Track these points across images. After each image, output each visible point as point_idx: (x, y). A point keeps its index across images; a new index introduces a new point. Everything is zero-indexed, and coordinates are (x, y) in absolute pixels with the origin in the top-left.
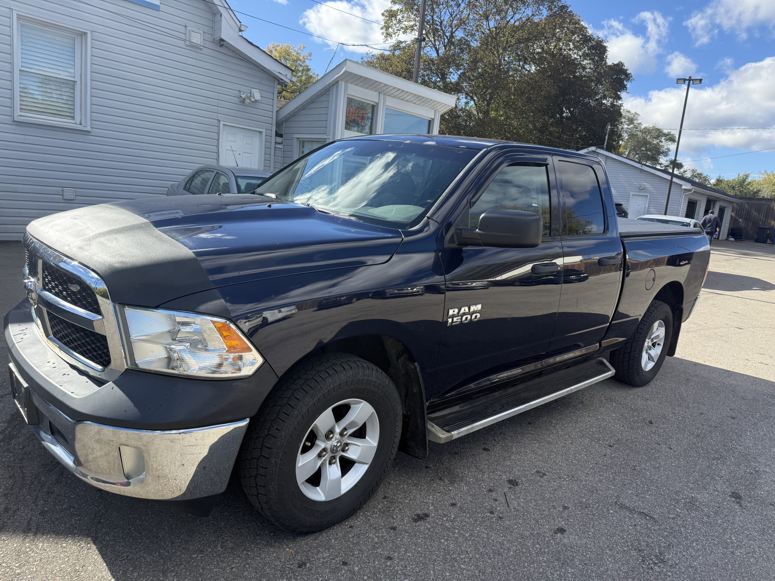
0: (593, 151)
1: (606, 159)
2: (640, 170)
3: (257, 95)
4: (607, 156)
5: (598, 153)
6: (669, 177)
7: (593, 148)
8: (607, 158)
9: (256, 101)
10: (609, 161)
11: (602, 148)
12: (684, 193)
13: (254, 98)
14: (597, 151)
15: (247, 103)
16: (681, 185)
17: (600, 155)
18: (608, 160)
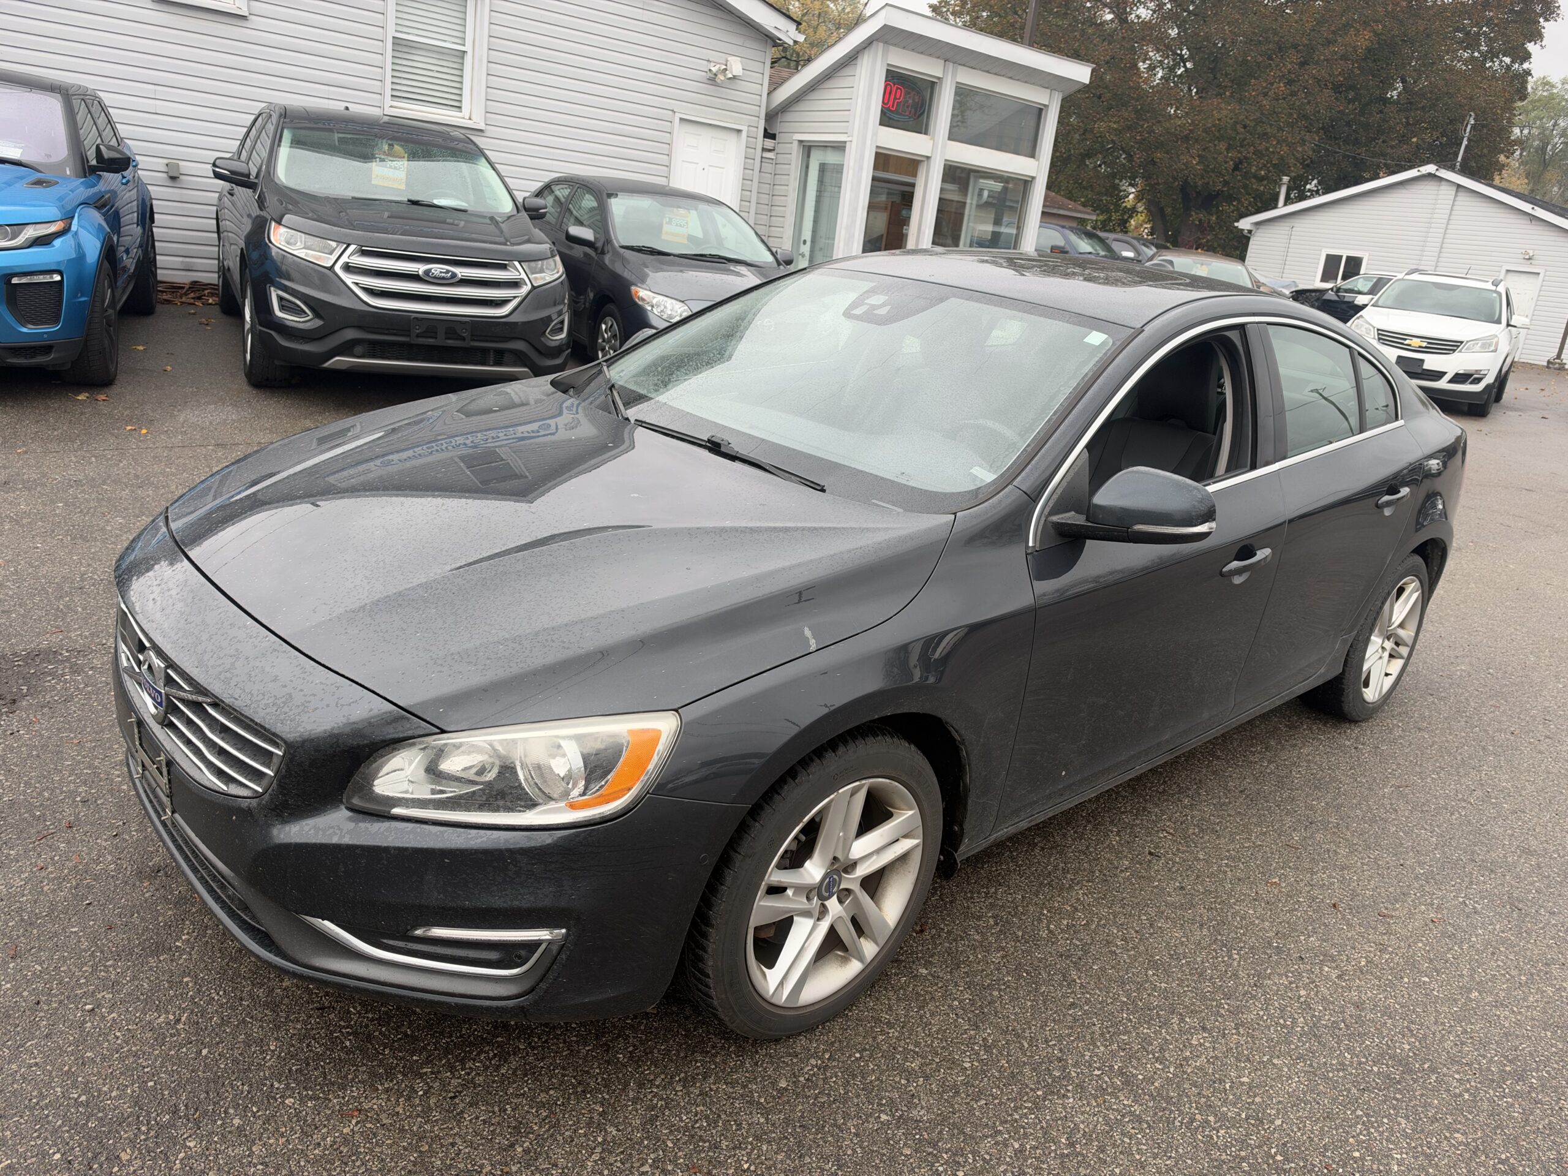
0: (1430, 176)
2: (1528, 218)
3: (736, 67)
4: (1459, 186)
5: (1441, 179)
7: (1431, 168)
8: (1460, 189)
9: (734, 77)
13: (731, 72)
14: (1438, 174)
15: (719, 81)
17: (1443, 183)
18: (1459, 194)
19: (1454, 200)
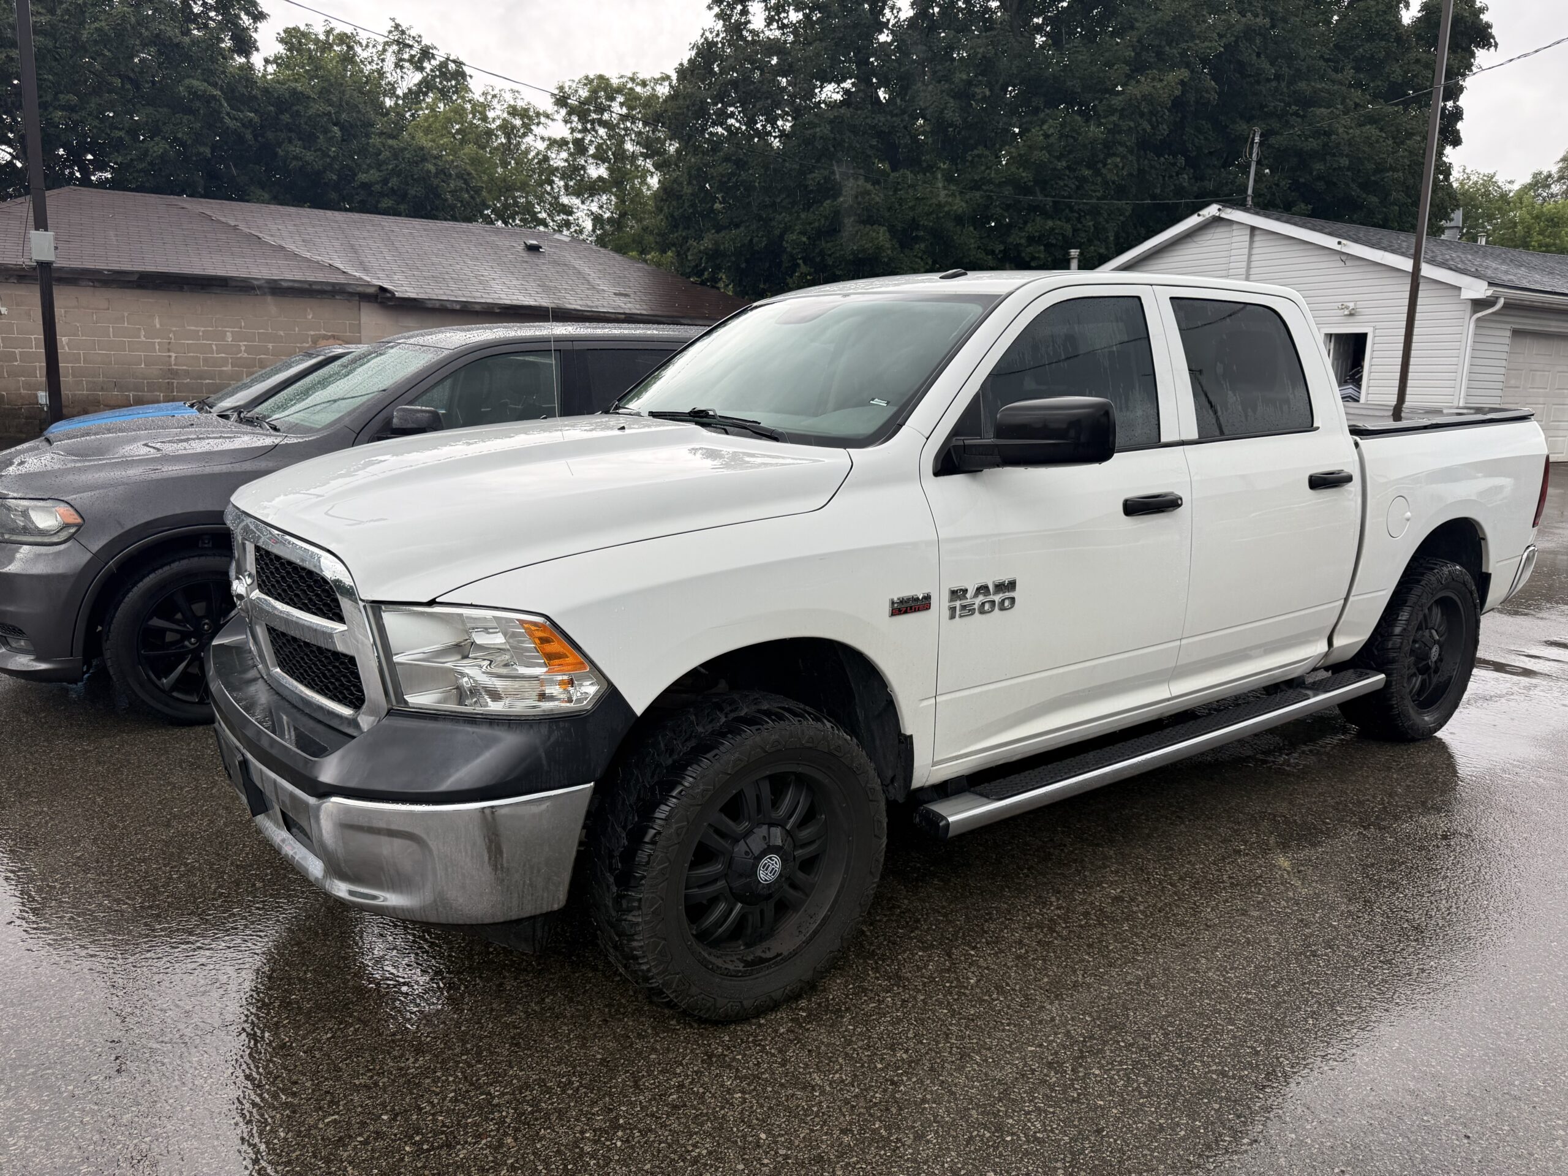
0: (1217, 220)
1: (1251, 236)
2: (1338, 258)
4: (1253, 229)
5: (1230, 222)
7: (1213, 210)
8: (1257, 232)
10: (1260, 243)
11: (1241, 205)
12: (1475, 312)
14: (1223, 215)
16: (1460, 288)
17: (1235, 227)
18: (1257, 238)
19: (1251, 248)
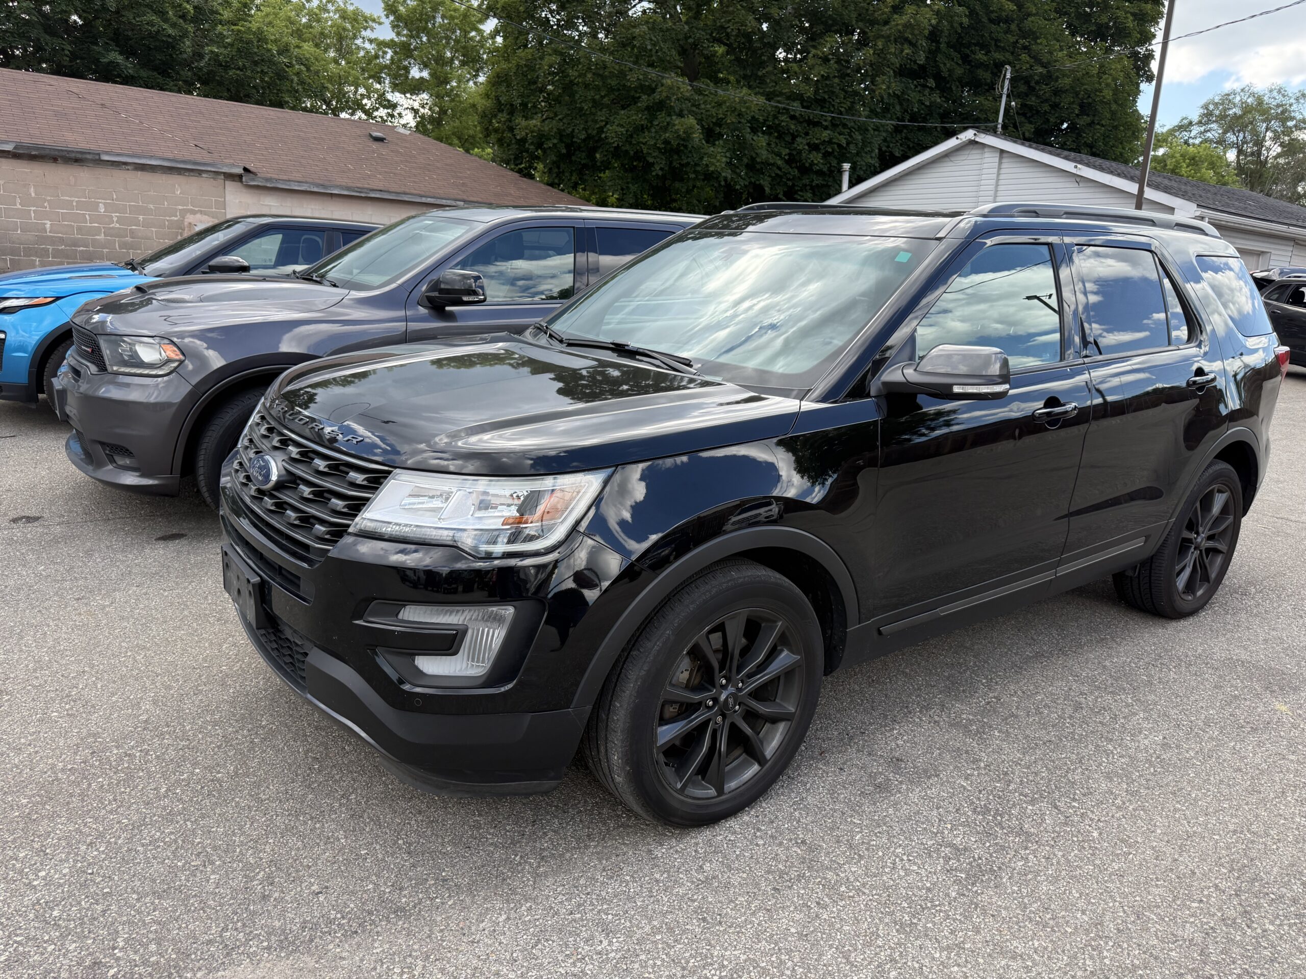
0: (972, 143)
1: (1001, 158)
2: (1073, 179)
4: (1002, 151)
5: (984, 145)
6: (1133, 188)
7: (969, 134)
8: (1005, 155)
10: (1007, 164)
14: (978, 139)
16: (1173, 209)
17: (986, 150)
18: (1005, 160)
19: (999, 168)
